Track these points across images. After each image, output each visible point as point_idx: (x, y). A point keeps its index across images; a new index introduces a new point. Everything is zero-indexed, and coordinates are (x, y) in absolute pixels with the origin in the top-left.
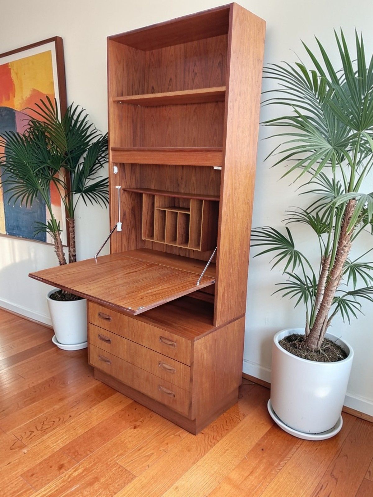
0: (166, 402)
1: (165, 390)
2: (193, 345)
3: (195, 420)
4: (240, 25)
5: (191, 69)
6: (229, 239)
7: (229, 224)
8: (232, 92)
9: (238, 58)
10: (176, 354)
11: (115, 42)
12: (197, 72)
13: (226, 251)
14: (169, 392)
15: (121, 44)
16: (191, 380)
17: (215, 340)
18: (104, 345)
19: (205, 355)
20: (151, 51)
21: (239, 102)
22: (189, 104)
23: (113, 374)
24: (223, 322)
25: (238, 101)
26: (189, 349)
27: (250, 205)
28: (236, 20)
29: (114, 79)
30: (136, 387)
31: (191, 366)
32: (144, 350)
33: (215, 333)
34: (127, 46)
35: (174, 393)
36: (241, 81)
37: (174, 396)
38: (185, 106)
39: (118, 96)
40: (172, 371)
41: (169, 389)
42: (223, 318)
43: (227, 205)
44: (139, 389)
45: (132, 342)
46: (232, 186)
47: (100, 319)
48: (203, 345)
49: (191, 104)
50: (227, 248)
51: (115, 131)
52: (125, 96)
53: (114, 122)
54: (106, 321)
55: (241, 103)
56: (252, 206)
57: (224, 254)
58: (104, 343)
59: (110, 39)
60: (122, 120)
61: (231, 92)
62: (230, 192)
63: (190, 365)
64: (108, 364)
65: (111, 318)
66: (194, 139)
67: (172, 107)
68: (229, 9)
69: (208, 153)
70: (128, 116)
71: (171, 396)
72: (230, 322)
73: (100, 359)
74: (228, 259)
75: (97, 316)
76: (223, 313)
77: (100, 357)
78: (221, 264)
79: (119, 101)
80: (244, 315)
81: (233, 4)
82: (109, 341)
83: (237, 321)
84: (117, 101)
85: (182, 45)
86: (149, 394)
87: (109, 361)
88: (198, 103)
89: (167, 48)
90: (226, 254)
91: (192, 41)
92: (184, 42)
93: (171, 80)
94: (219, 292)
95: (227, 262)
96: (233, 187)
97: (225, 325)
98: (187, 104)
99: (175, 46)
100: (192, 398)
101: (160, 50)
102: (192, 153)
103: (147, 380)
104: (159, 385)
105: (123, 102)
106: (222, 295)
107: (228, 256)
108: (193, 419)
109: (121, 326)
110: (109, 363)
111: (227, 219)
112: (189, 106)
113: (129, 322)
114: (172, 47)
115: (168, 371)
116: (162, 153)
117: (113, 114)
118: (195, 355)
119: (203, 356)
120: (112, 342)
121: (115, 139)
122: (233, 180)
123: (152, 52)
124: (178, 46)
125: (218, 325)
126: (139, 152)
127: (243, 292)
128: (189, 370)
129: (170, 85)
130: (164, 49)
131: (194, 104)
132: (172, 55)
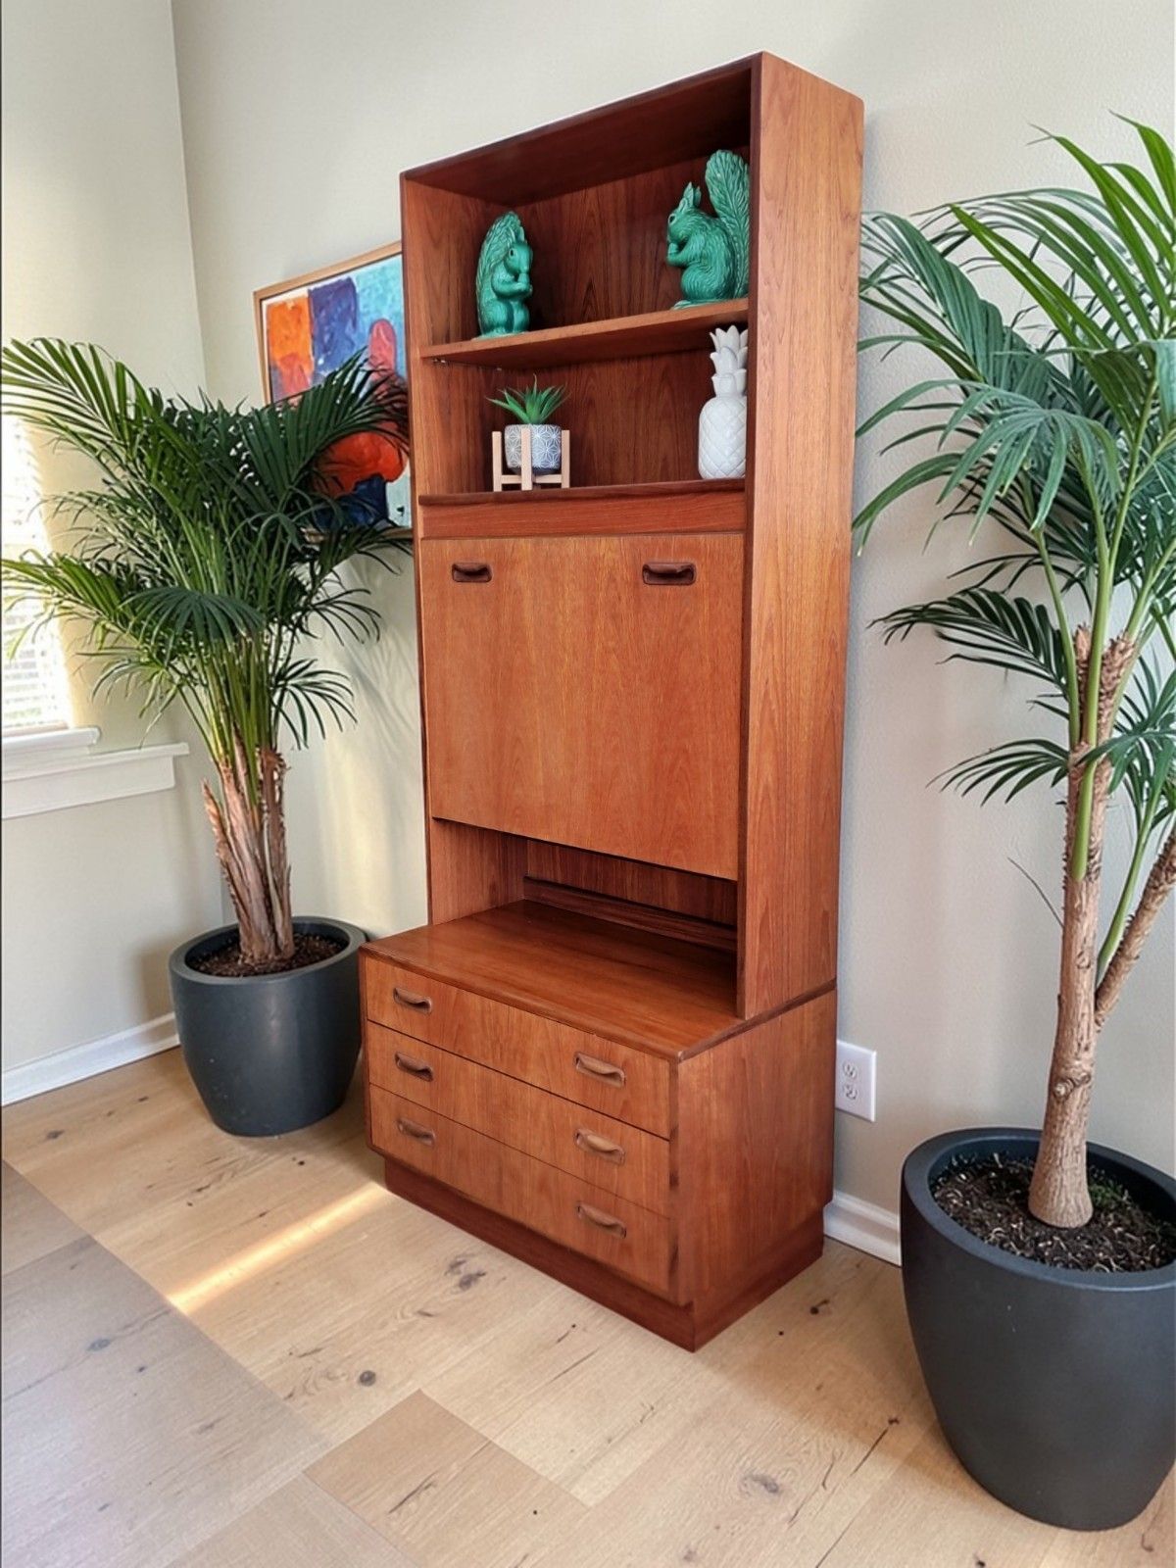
0: (600, 1255)
1: (595, 1214)
2: (674, 1073)
3: (689, 1307)
4: (785, 116)
5: (647, 251)
6: (776, 753)
7: (774, 707)
8: (768, 315)
9: (781, 212)
10: (626, 1103)
11: (423, 187)
13: (766, 788)
14: (609, 1220)
15: (442, 192)
16: (674, 1181)
17: (744, 1061)
18: (414, 1088)
19: (714, 1107)
20: (530, 207)
21: (791, 342)
22: (646, 356)
23: (442, 1176)
24: (765, 1005)
25: (786, 338)
26: (664, 1086)
27: (838, 649)
28: (770, 102)
29: (422, 294)
30: (508, 1211)
31: (672, 1137)
32: (532, 1095)
33: (742, 1040)
34: (457, 197)
35: (623, 1225)
36: (793, 281)
37: (624, 1232)
38: (634, 365)
39: (435, 341)
40: (615, 1159)
41: (608, 1211)
42: (766, 993)
43: (764, 649)
44: (520, 1218)
45: (493, 1075)
46: (778, 594)
47: (399, 1009)
48: (706, 1074)
49: (653, 356)
50: (770, 779)
51: (430, 446)
52: (456, 341)
53: (427, 420)
54: (415, 1014)
55: (796, 346)
56: (845, 650)
57: (760, 799)
58: (412, 1079)
59: (409, 177)
60: (449, 413)
61: (764, 314)
62: (773, 611)
63: (666, 1135)
64: (427, 1145)
65: (430, 1003)
66: (665, 460)
67: (596, 368)
68: (749, 71)
69: (703, 497)
70: (466, 401)
71: (617, 1235)
72: (789, 1006)
73: (401, 1128)
74: (774, 813)
75: (389, 998)
76: (765, 977)
77: (399, 1122)
78: (754, 826)
79: (439, 358)
80: (831, 986)
81: (760, 56)
82: (425, 1073)
83: (811, 1005)
84: (433, 358)
85: (620, 184)
86: (551, 1232)
87: (428, 1136)
88: (673, 353)
89: (575, 194)
90: (766, 797)
91: (648, 169)
92: (624, 176)
93: (590, 286)
94: (749, 914)
95: (771, 822)
96: (783, 596)
97: (772, 1016)
98: (639, 358)
99: (599, 187)
100: (676, 1238)
101: (556, 200)
102: (657, 500)
103: (542, 1186)
104: (579, 1201)
105: (452, 359)
106: (759, 921)
107: (773, 802)
108: (682, 1302)
109: (460, 1027)
110: (429, 1142)
111: (766, 693)
112: (646, 364)
113: (483, 1012)
114: (592, 192)
115: (605, 1157)
116: (570, 505)
117: (422, 397)
118: (682, 1104)
119: (706, 1109)
120: (434, 1076)
121: (432, 469)
122: (782, 574)
123: (534, 211)
124: (608, 188)
125: (752, 1016)
126: (500, 507)
127: (826, 914)
128: (666, 1153)
129: (589, 303)
130: (567, 198)
131: (661, 354)
132: (593, 215)
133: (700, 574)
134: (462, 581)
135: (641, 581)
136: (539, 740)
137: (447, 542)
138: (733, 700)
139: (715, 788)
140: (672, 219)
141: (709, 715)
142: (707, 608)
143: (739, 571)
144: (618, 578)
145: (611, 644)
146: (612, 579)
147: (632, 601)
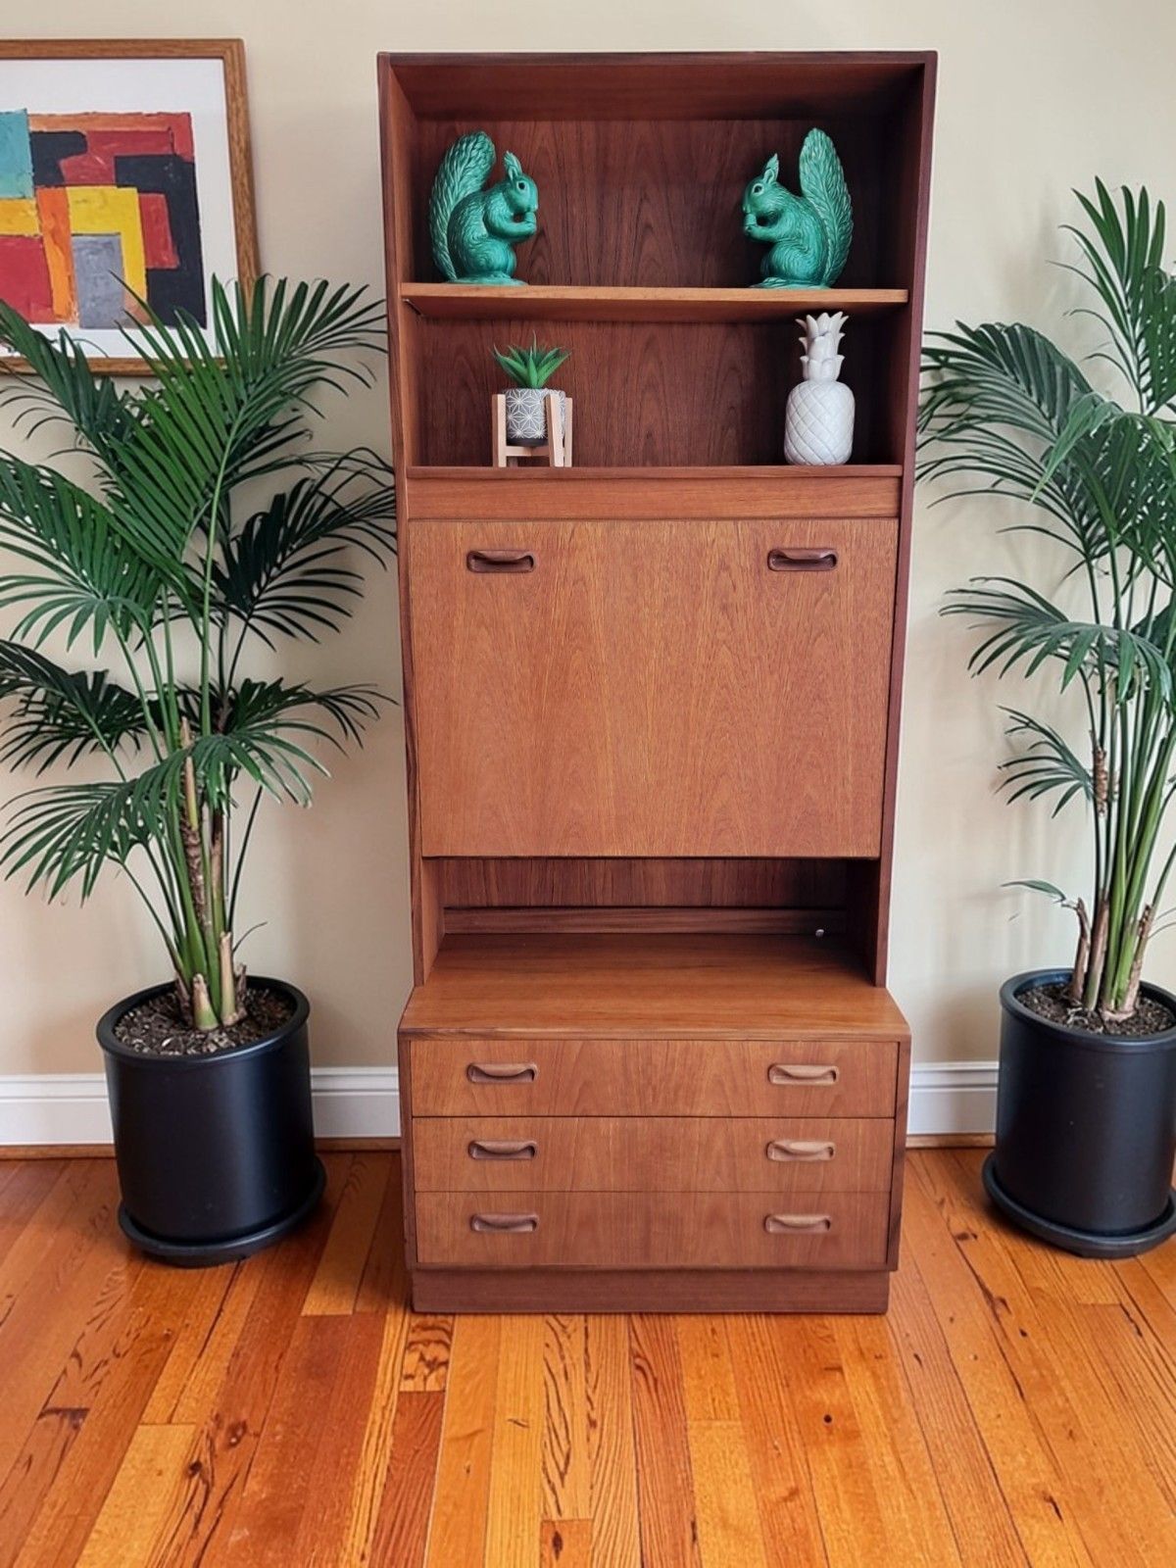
0: (793, 1259)
2: (905, 1052)
5: (626, 208)
10: (837, 1098)
12: (652, 221)
14: (808, 1220)
16: (898, 1154)
18: (500, 1176)
22: (624, 323)
23: (549, 1260)
26: (889, 1068)
30: (660, 1260)
31: (896, 1113)
32: (703, 1127)
35: (830, 1218)
37: (829, 1225)
40: (824, 1156)
41: (807, 1211)
44: (678, 1262)
45: (640, 1123)
47: (476, 1088)
49: (633, 323)
54: (509, 1088)
58: (499, 1165)
59: (393, 64)
63: (891, 1115)
64: (522, 1233)
65: (536, 1068)
67: (551, 329)
68: (921, 67)
69: (842, 482)
71: (819, 1230)
73: (476, 1226)
75: (458, 1079)
77: (474, 1220)
86: (723, 1261)
88: (660, 323)
89: (521, 125)
91: (629, 119)
98: (614, 323)
103: (713, 1218)
104: (767, 1215)
109: (586, 1084)
110: (528, 1228)
112: (624, 330)
114: (545, 127)
116: (659, 485)
120: (540, 1151)
124: (569, 127)
126: (546, 485)
128: (890, 1129)
129: (540, 253)
131: (645, 323)
132: (547, 153)
133: (844, 560)
134: (487, 572)
135: (765, 568)
136: (609, 747)
137: (459, 525)
138: (880, 682)
139: (854, 770)
140: (757, 190)
141: (850, 701)
142: (851, 593)
143: (893, 556)
144: (733, 565)
145: (720, 636)
146: (724, 567)
147: (752, 590)
